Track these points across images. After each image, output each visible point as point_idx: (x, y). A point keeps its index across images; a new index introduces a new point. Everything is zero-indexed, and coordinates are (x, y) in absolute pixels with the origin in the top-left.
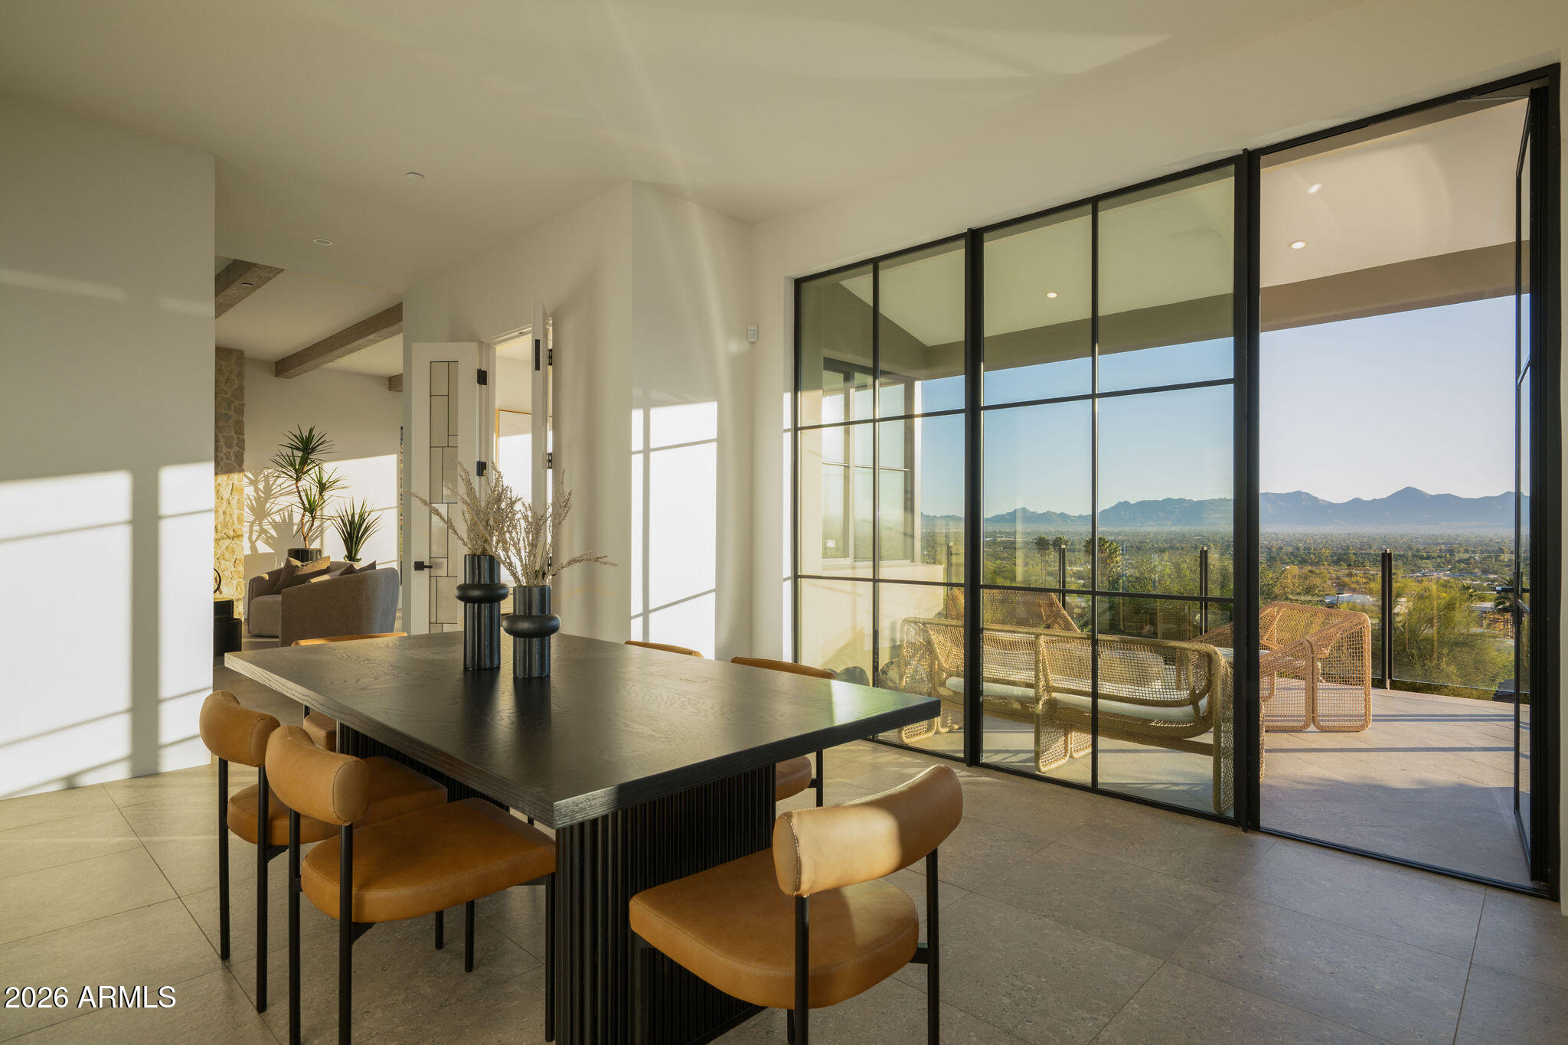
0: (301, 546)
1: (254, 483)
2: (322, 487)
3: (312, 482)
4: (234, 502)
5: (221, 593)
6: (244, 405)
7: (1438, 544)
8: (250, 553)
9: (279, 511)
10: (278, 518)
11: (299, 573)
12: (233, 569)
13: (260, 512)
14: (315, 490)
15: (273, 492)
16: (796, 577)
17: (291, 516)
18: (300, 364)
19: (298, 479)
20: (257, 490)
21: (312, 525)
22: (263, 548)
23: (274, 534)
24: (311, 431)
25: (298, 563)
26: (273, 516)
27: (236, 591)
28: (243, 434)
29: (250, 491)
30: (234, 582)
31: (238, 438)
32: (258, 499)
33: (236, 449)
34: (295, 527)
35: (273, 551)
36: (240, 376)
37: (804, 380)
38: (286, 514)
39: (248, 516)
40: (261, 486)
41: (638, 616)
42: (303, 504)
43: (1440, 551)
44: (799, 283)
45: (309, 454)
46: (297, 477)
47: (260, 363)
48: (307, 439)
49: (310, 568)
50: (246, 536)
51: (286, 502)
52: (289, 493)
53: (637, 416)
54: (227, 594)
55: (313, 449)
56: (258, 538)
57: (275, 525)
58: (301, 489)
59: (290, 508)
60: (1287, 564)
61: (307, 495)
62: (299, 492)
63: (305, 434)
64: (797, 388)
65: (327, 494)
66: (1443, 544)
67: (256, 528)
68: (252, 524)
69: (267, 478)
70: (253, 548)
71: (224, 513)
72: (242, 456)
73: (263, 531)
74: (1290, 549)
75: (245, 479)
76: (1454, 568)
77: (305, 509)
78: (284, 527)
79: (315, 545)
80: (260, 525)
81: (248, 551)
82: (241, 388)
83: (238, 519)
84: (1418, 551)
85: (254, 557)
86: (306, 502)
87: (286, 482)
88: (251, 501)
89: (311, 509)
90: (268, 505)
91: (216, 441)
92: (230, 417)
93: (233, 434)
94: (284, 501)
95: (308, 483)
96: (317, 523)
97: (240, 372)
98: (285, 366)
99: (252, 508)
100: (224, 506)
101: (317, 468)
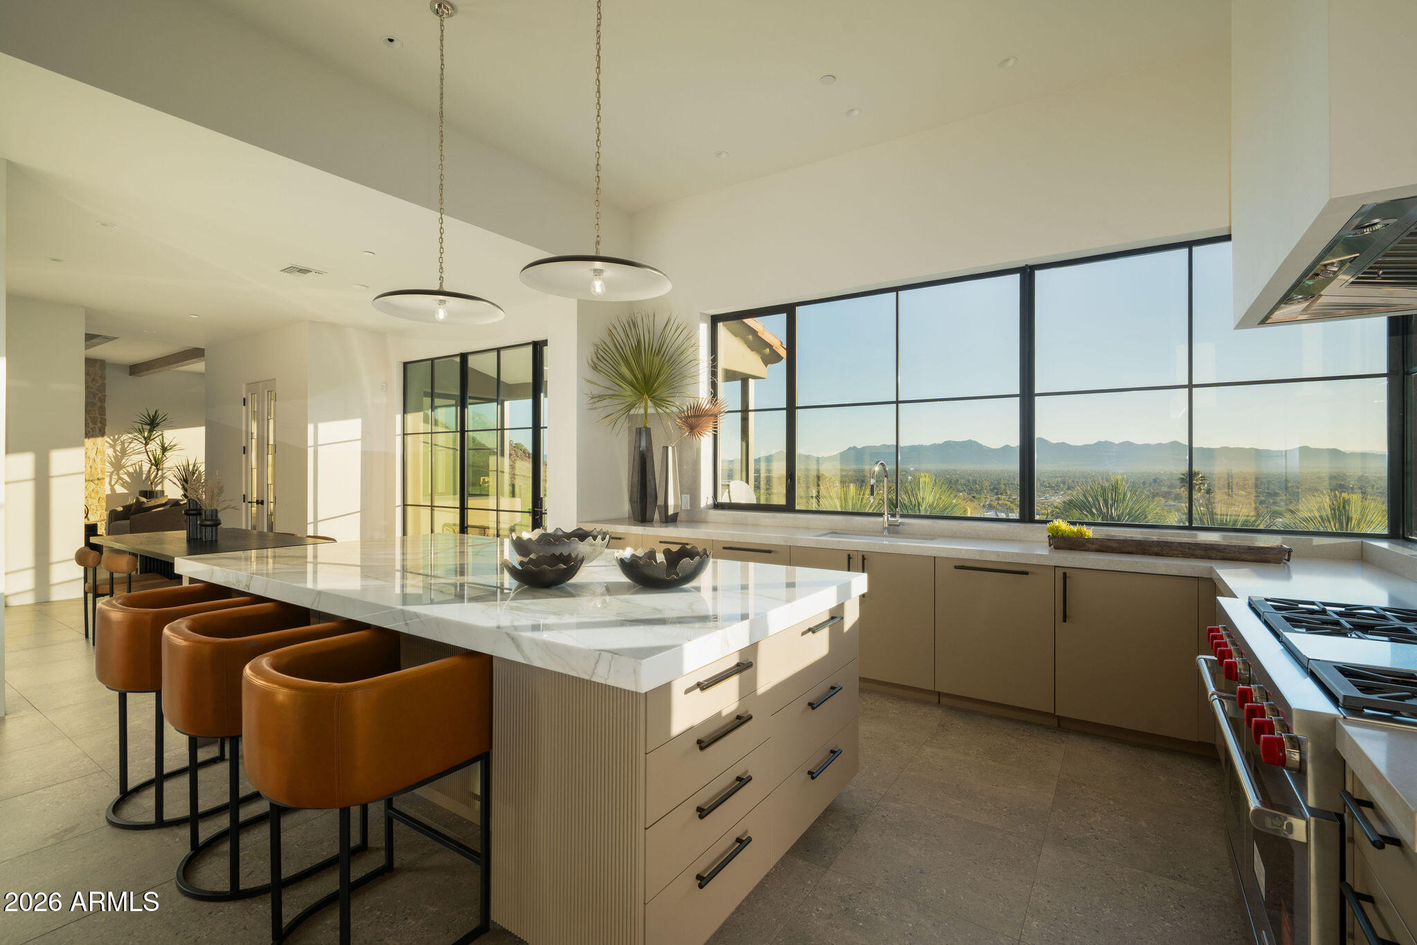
0: (148, 489)
1: (113, 446)
2: (164, 449)
3: (157, 446)
4: (98, 460)
5: (88, 520)
6: (105, 396)
7: (1056, 477)
8: (110, 493)
9: (132, 465)
10: (131, 470)
11: (146, 506)
12: (97, 504)
13: (117, 465)
14: (159, 451)
15: (127, 452)
16: (405, 505)
17: (141, 468)
18: (148, 369)
19: (146, 444)
20: (115, 451)
21: (157, 474)
22: (120, 490)
23: (128, 480)
24: (156, 412)
25: (144, 500)
26: (128, 469)
27: (99, 517)
28: (105, 415)
29: (110, 452)
30: (99, 513)
31: (101, 418)
32: (116, 457)
33: (99, 425)
34: (144, 476)
35: (127, 492)
36: (103, 377)
37: (408, 408)
38: (138, 467)
39: (109, 468)
40: (118, 448)
41: (311, 523)
42: (151, 461)
43: (1057, 481)
44: (405, 364)
45: (154, 427)
46: (146, 443)
47: (118, 366)
48: (154, 417)
49: (153, 502)
50: (107, 480)
51: (138, 458)
52: (139, 453)
53: (311, 427)
54: (93, 519)
55: (158, 424)
56: (116, 483)
57: (129, 474)
58: (148, 450)
59: (140, 463)
60: (961, 492)
61: (153, 455)
62: (147, 452)
63: (152, 414)
64: (405, 412)
65: (167, 454)
66: (1060, 477)
67: (115, 477)
68: (112, 473)
69: (123, 443)
70: (112, 489)
71: (91, 467)
72: (104, 429)
73: (120, 478)
74: (963, 481)
75: (106, 444)
76: (1065, 493)
77: (152, 465)
78: (136, 475)
79: (159, 488)
80: (118, 474)
81: (108, 492)
82: (103, 385)
83: (101, 471)
84: (1044, 482)
85: (112, 497)
86: (152, 459)
87: (137, 445)
88: (110, 458)
89: (157, 463)
90: (124, 461)
91: (86, 420)
92: (95, 404)
93: (98, 415)
94: (135, 459)
95: (154, 446)
96: (160, 473)
97: (102, 374)
98: (135, 369)
99: (111, 463)
100: (91, 463)
101: (160, 437)
